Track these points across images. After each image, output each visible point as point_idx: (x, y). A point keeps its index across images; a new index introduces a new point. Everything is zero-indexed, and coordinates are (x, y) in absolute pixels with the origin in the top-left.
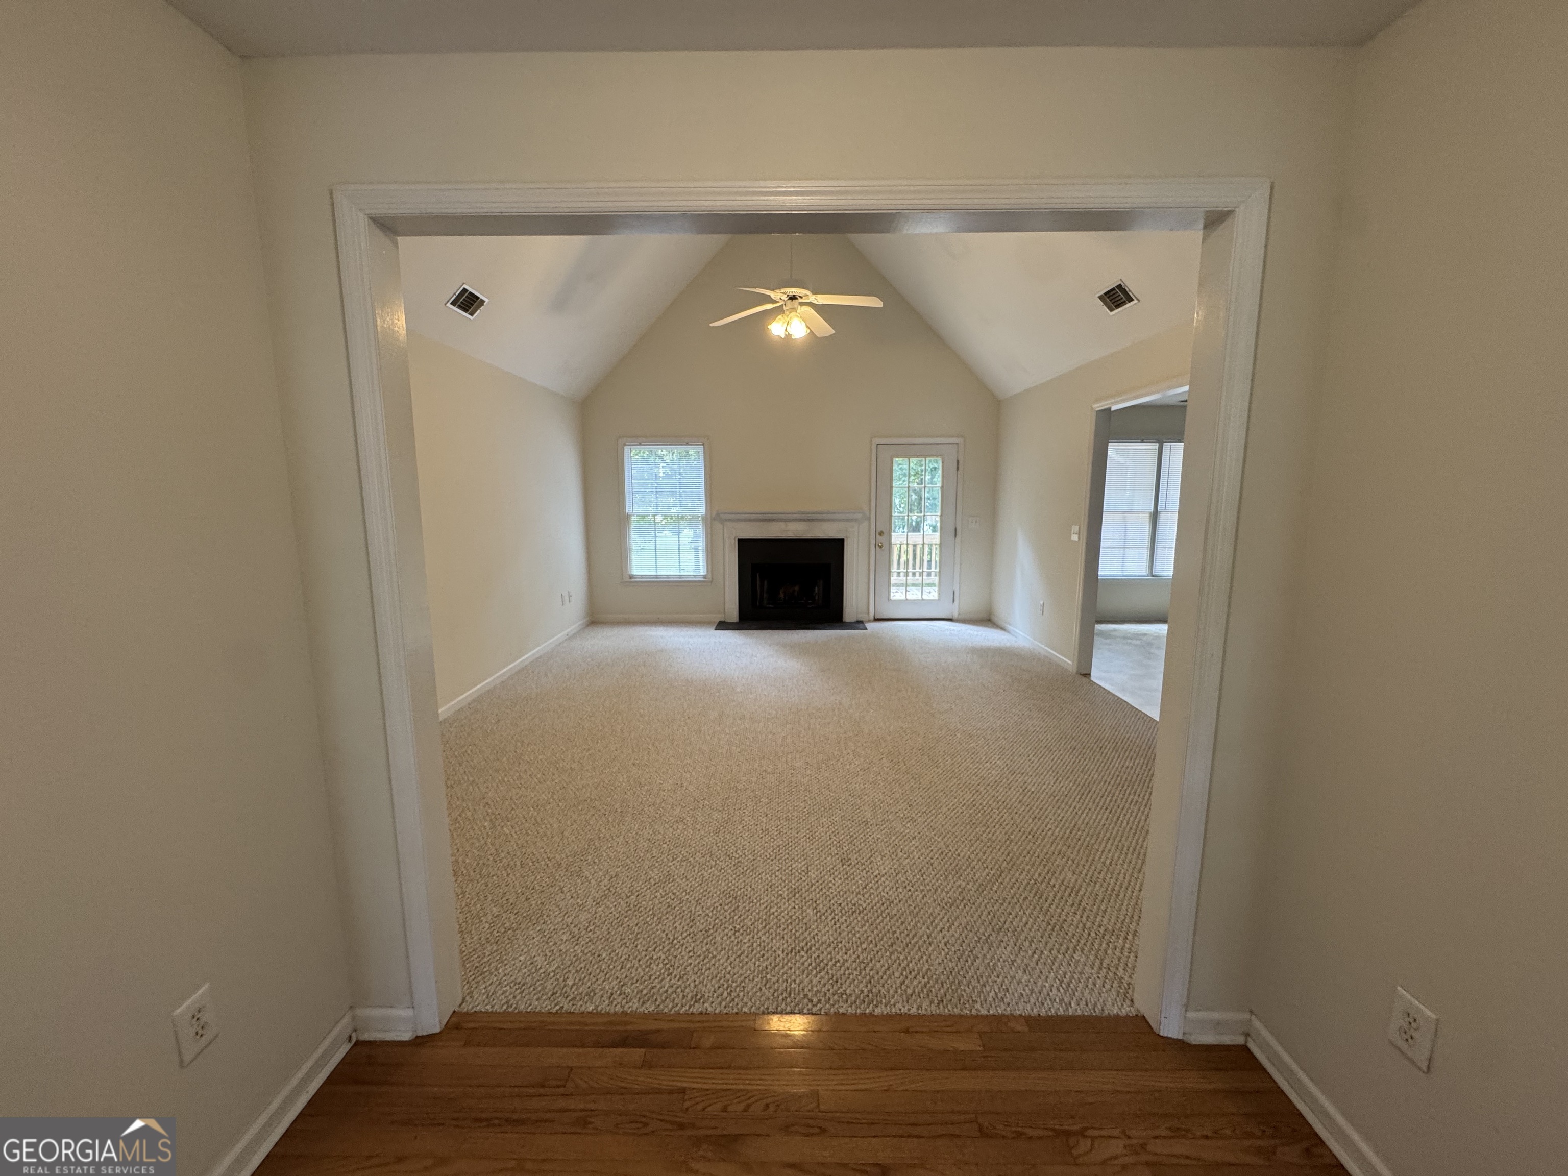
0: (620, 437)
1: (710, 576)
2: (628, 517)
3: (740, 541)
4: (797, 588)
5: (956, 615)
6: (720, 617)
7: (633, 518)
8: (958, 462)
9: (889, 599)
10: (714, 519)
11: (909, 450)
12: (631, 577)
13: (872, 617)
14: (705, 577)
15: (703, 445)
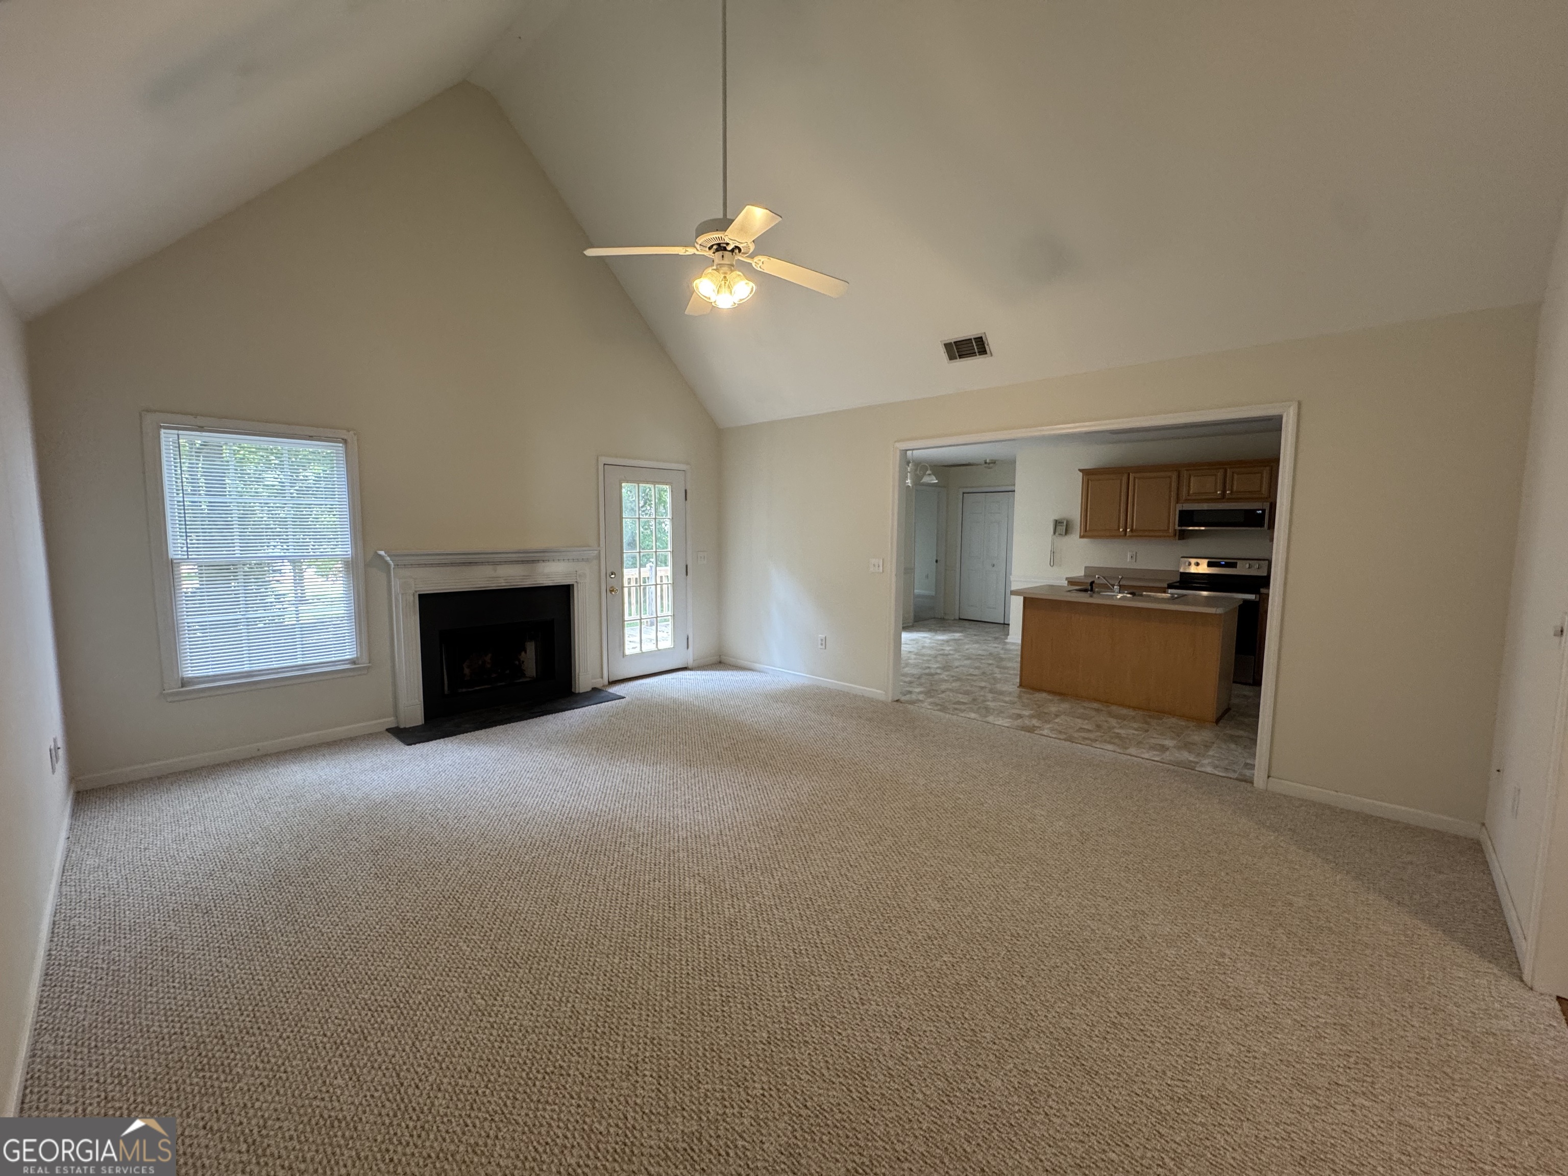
0: (148, 411)
1: (365, 659)
2: (171, 566)
3: (421, 597)
4: (488, 658)
5: (690, 663)
6: (390, 722)
7: (185, 569)
8: (686, 491)
9: (624, 655)
10: (367, 565)
11: (639, 475)
12: (184, 683)
13: (606, 681)
14: (353, 661)
15: (345, 441)
